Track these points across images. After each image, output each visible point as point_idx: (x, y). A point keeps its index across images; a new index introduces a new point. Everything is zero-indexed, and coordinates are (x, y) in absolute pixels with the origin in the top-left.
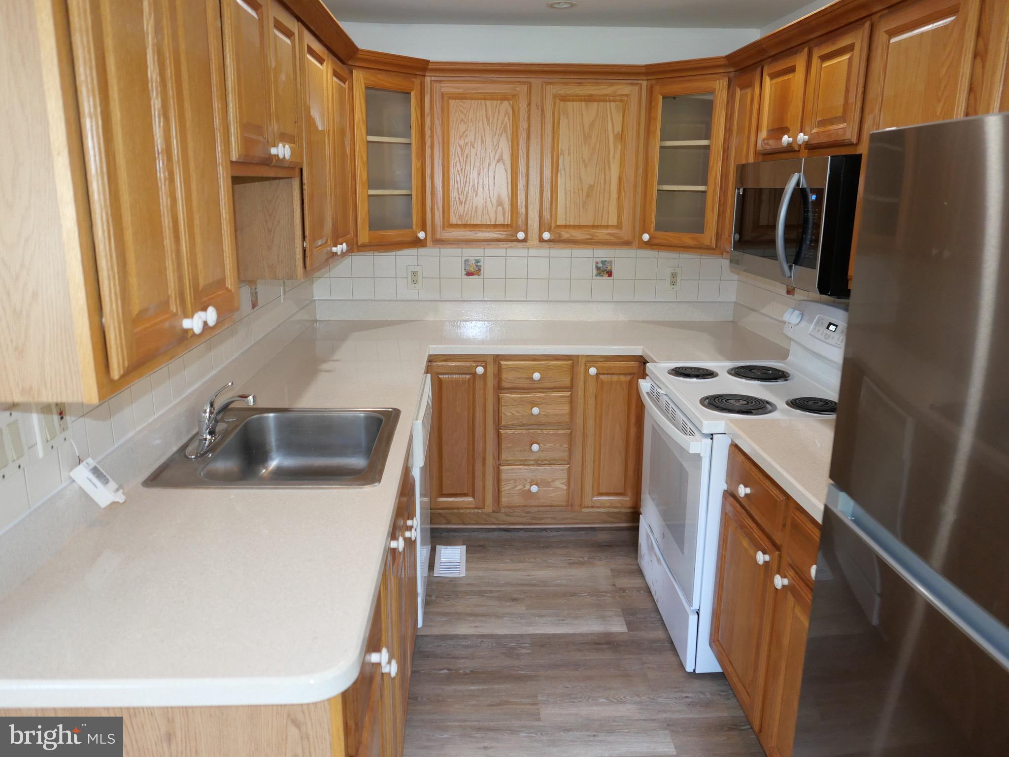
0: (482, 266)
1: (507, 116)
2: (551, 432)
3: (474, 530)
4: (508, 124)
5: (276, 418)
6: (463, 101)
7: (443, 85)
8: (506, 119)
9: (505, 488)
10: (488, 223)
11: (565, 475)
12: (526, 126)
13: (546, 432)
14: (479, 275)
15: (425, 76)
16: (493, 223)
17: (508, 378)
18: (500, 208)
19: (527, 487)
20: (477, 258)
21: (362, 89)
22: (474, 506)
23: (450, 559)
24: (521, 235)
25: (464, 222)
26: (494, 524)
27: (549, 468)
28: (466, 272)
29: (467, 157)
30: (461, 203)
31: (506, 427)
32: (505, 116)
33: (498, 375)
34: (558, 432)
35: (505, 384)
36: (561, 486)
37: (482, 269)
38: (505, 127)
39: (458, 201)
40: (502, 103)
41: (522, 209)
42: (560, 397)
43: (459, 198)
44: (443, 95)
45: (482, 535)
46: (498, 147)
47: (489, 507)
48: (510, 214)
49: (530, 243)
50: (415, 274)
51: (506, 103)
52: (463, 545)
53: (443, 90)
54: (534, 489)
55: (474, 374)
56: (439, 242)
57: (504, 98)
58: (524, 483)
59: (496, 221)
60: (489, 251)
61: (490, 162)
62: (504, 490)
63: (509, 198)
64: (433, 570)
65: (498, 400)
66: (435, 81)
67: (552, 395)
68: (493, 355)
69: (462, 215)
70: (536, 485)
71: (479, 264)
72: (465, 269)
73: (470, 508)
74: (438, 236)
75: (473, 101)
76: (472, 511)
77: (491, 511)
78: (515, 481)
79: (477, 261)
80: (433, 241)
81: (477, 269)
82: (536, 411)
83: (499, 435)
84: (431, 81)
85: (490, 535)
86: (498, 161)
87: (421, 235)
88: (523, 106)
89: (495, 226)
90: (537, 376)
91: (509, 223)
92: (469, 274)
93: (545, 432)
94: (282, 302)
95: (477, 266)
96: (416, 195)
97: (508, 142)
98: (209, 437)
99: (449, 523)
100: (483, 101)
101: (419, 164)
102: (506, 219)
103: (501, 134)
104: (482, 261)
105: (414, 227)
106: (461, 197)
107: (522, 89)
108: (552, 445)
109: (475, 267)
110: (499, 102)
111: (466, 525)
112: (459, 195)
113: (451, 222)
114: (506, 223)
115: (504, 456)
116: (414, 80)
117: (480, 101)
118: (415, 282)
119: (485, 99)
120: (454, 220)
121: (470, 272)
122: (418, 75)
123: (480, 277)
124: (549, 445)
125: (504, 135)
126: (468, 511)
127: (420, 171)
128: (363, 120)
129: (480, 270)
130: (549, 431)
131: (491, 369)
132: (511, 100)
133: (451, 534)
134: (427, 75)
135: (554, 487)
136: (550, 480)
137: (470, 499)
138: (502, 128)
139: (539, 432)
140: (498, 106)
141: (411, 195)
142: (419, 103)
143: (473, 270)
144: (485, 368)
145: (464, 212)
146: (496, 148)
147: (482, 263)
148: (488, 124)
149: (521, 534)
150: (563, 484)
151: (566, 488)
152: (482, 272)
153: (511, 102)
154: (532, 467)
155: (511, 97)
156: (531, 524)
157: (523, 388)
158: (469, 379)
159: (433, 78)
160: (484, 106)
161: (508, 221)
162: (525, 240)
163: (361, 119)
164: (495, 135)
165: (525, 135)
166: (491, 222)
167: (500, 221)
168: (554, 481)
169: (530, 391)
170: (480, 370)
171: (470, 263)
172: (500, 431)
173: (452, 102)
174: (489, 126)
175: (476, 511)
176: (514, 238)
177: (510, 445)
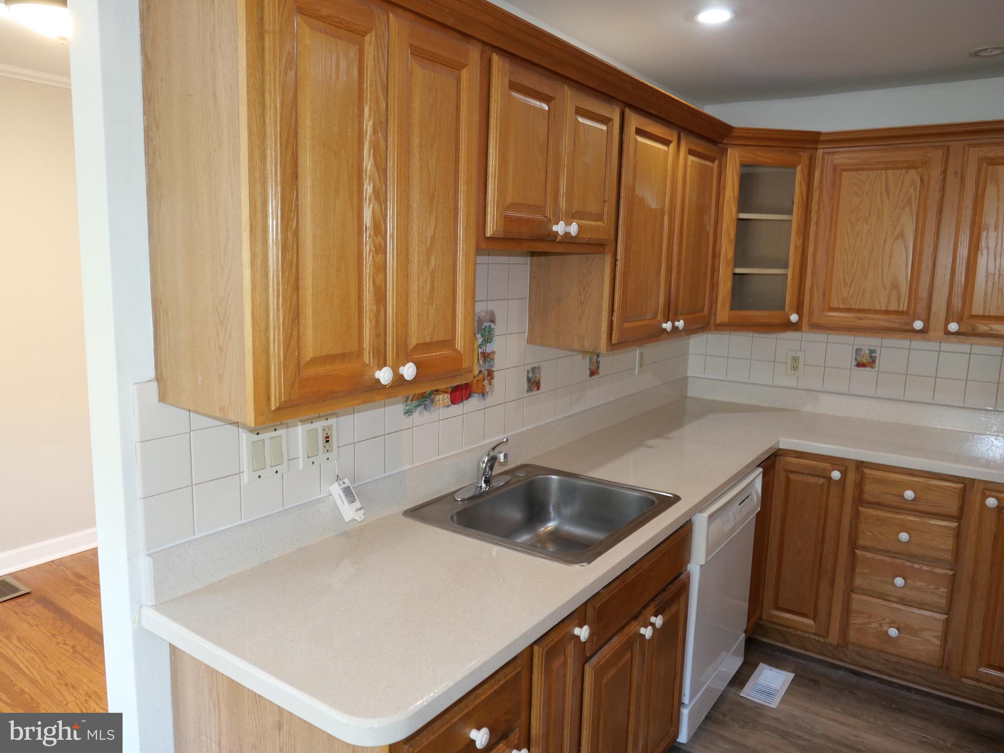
0: (878, 358)
1: (913, 186)
2: (925, 568)
3: (813, 660)
4: (913, 196)
5: (560, 482)
6: (859, 172)
7: (836, 156)
8: (912, 190)
9: (856, 621)
10: (878, 308)
11: (939, 628)
12: (937, 196)
13: (918, 567)
14: (872, 367)
15: (817, 149)
16: (883, 308)
17: (871, 491)
18: (895, 292)
19: (885, 627)
20: (872, 348)
21: (736, 166)
22: (813, 631)
23: (767, 683)
24: (918, 325)
25: (848, 306)
26: (842, 660)
27: (917, 612)
28: (857, 362)
29: (858, 233)
30: (846, 285)
31: (864, 548)
32: (911, 187)
33: (860, 485)
34: (935, 570)
35: (866, 497)
36: (933, 639)
37: (877, 361)
38: (909, 200)
39: (842, 283)
40: (908, 172)
41: (923, 293)
42: (941, 526)
43: (844, 280)
44: (835, 167)
45: (823, 669)
46: (899, 222)
47: (834, 638)
48: (907, 300)
49: (931, 333)
50: (795, 359)
51: (913, 172)
52: (793, 672)
53: (835, 162)
54: (893, 632)
55: (830, 479)
56: (817, 327)
57: (911, 166)
58: (881, 622)
59: (887, 307)
60: (888, 342)
61: (886, 239)
62: (853, 623)
63: (907, 281)
64: (742, 689)
65: (856, 515)
66: (828, 153)
67: (931, 522)
68: (856, 460)
69: (846, 298)
70: (898, 629)
71: (873, 355)
72: (856, 359)
73: (810, 633)
74: (815, 320)
75: (871, 172)
76: (812, 637)
77: (836, 644)
78: (870, 616)
79: (872, 352)
80: (809, 325)
81: (871, 361)
82: (904, 536)
83: (853, 555)
84: (824, 153)
85: (832, 672)
86: (897, 238)
87: (794, 318)
88: (936, 173)
89: (887, 312)
90: (909, 494)
91: (905, 309)
92: (860, 365)
93: (916, 566)
94: (637, 373)
95: (871, 357)
96: (793, 276)
97: (912, 216)
98: (484, 485)
99: (786, 642)
100: (883, 172)
101: (800, 242)
102: (902, 305)
103: (903, 208)
104: (878, 352)
105: (787, 308)
106: (846, 279)
107: (936, 156)
108: (925, 584)
109: (868, 358)
110: (904, 171)
111: (806, 651)
112: (844, 275)
113: (831, 305)
114: (901, 309)
115: (858, 581)
116: (801, 153)
117: (879, 171)
118: (795, 368)
119: (887, 169)
120: (835, 304)
121: (861, 363)
122: (809, 148)
123: (873, 370)
124: (919, 584)
125: (907, 209)
126: (807, 635)
127: (800, 250)
128: (734, 197)
129: (874, 362)
130: (921, 565)
131: (851, 476)
132: (919, 168)
133: (784, 655)
134: (819, 147)
135: (922, 638)
136: (916, 627)
137: (811, 622)
138: (905, 201)
139: (908, 564)
140: (902, 176)
141: (787, 275)
142: (806, 177)
143: (865, 362)
144: (844, 474)
145: (848, 295)
146: (896, 223)
147: (877, 354)
148: (888, 196)
149: (872, 683)
150: (935, 637)
151: (940, 644)
152: (877, 364)
153: (920, 170)
154: (894, 605)
155: (920, 164)
156: (890, 676)
157: (891, 507)
158: (822, 485)
159: (826, 150)
160: (884, 178)
161: (904, 307)
162: (923, 331)
163: (731, 197)
164: (896, 208)
165: (935, 208)
166: (881, 307)
167: (893, 307)
168: (923, 630)
169: (900, 511)
170: (836, 475)
171: (862, 353)
172: (856, 551)
173: (844, 173)
174: (889, 199)
175: (817, 638)
176: (909, 327)
177: (867, 571)
